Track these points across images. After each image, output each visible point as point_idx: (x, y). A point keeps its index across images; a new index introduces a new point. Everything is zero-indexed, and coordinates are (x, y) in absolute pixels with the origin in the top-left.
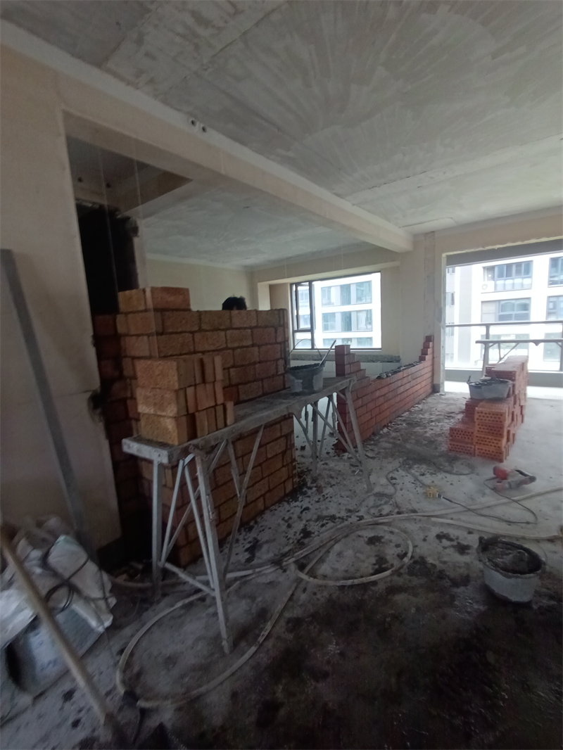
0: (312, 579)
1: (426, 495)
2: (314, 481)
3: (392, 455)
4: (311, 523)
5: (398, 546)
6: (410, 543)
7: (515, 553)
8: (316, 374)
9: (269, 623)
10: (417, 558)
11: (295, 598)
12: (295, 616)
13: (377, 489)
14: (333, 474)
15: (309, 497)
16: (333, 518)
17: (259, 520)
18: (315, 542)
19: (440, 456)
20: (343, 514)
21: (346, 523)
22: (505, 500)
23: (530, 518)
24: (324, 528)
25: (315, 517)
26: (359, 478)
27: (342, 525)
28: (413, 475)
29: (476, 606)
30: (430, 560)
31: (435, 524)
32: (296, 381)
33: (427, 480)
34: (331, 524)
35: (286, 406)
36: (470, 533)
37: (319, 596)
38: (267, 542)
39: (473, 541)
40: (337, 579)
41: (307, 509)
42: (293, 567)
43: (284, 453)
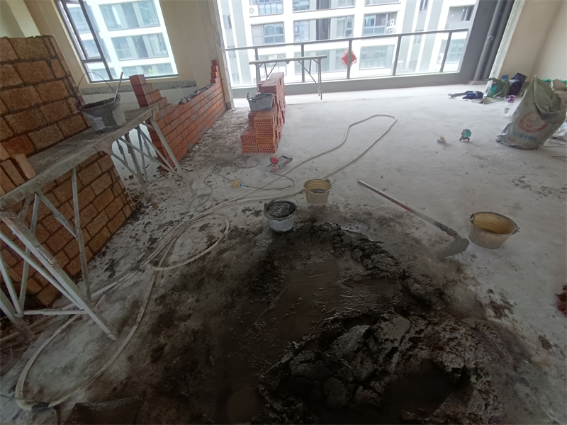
0: (165, 268)
1: (233, 187)
2: (149, 201)
3: (205, 165)
4: (155, 232)
5: (219, 225)
6: (227, 221)
7: (283, 206)
8: (114, 109)
9: (142, 308)
10: (232, 228)
11: (156, 285)
12: (160, 295)
13: (199, 193)
14: (164, 191)
15: (148, 214)
16: (171, 223)
17: (109, 245)
18: (162, 244)
19: (237, 158)
20: (178, 218)
21: (182, 223)
22: (278, 176)
23: (290, 183)
24: (166, 232)
25: (157, 227)
26: (184, 189)
27: (179, 225)
28: (222, 176)
29: (267, 242)
30: (240, 227)
31: (240, 204)
32: (95, 119)
33: (232, 177)
34: (171, 228)
35: (92, 145)
36: (261, 202)
37: (174, 276)
38: (122, 258)
39: (262, 207)
40: (184, 261)
41: (149, 223)
42: (149, 266)
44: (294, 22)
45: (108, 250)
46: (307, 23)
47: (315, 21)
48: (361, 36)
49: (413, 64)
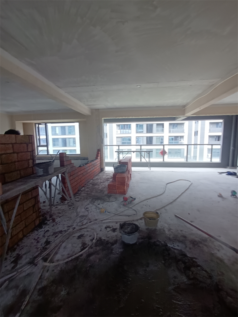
0: (51, 264)
1: (101, 212)
2: (51, 216)
3: (87, 198)
4: (50, 237)
5: (90, 236)
6: (95, 233)
7: (131, 226)
8: (50, 166)
9: (28, 296)
10: (98, 239)
11: (42, 277)
12: (43, 286)
13: (81, 214)
14: (60, 211)
15: (48, 225)
16: (61, 232)
17: (20, 244)
18: (53, 245)
19: (105, 196)
20: (66, 229)
21: (67, 232)
22: (127, 208)
23: (135, 213)
24: (57, 238)
25: (52, 233)
26: (72, 211)
27: (66, 234)
28: (95, 205)
29: (120, 250)
30: (103, 238)
31: (104, 223)
32: (40, 170)
33: (101, 206)
34: (60, 235)
35: (35, 182)
36: (117, 223)
37: (55, 271)
38: (24, 254)
39: (118, 226)
40: (64, 260)
41: (48, 231)
42: (41, 262)
43: (34, 206)
44: (136, 137)
45: (18, 247)
46: (142, 138)
47: (146, 138)
48: (168, 144)
49: (195, 157)
